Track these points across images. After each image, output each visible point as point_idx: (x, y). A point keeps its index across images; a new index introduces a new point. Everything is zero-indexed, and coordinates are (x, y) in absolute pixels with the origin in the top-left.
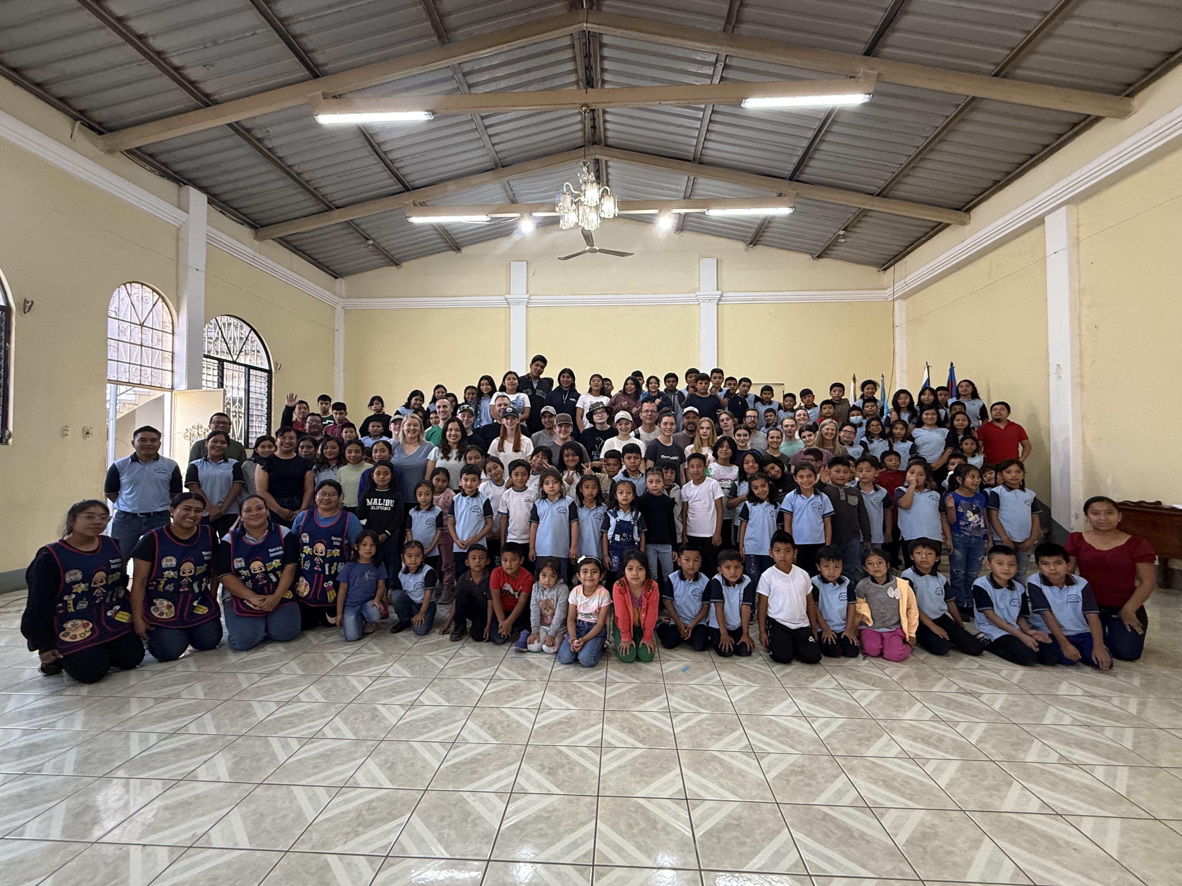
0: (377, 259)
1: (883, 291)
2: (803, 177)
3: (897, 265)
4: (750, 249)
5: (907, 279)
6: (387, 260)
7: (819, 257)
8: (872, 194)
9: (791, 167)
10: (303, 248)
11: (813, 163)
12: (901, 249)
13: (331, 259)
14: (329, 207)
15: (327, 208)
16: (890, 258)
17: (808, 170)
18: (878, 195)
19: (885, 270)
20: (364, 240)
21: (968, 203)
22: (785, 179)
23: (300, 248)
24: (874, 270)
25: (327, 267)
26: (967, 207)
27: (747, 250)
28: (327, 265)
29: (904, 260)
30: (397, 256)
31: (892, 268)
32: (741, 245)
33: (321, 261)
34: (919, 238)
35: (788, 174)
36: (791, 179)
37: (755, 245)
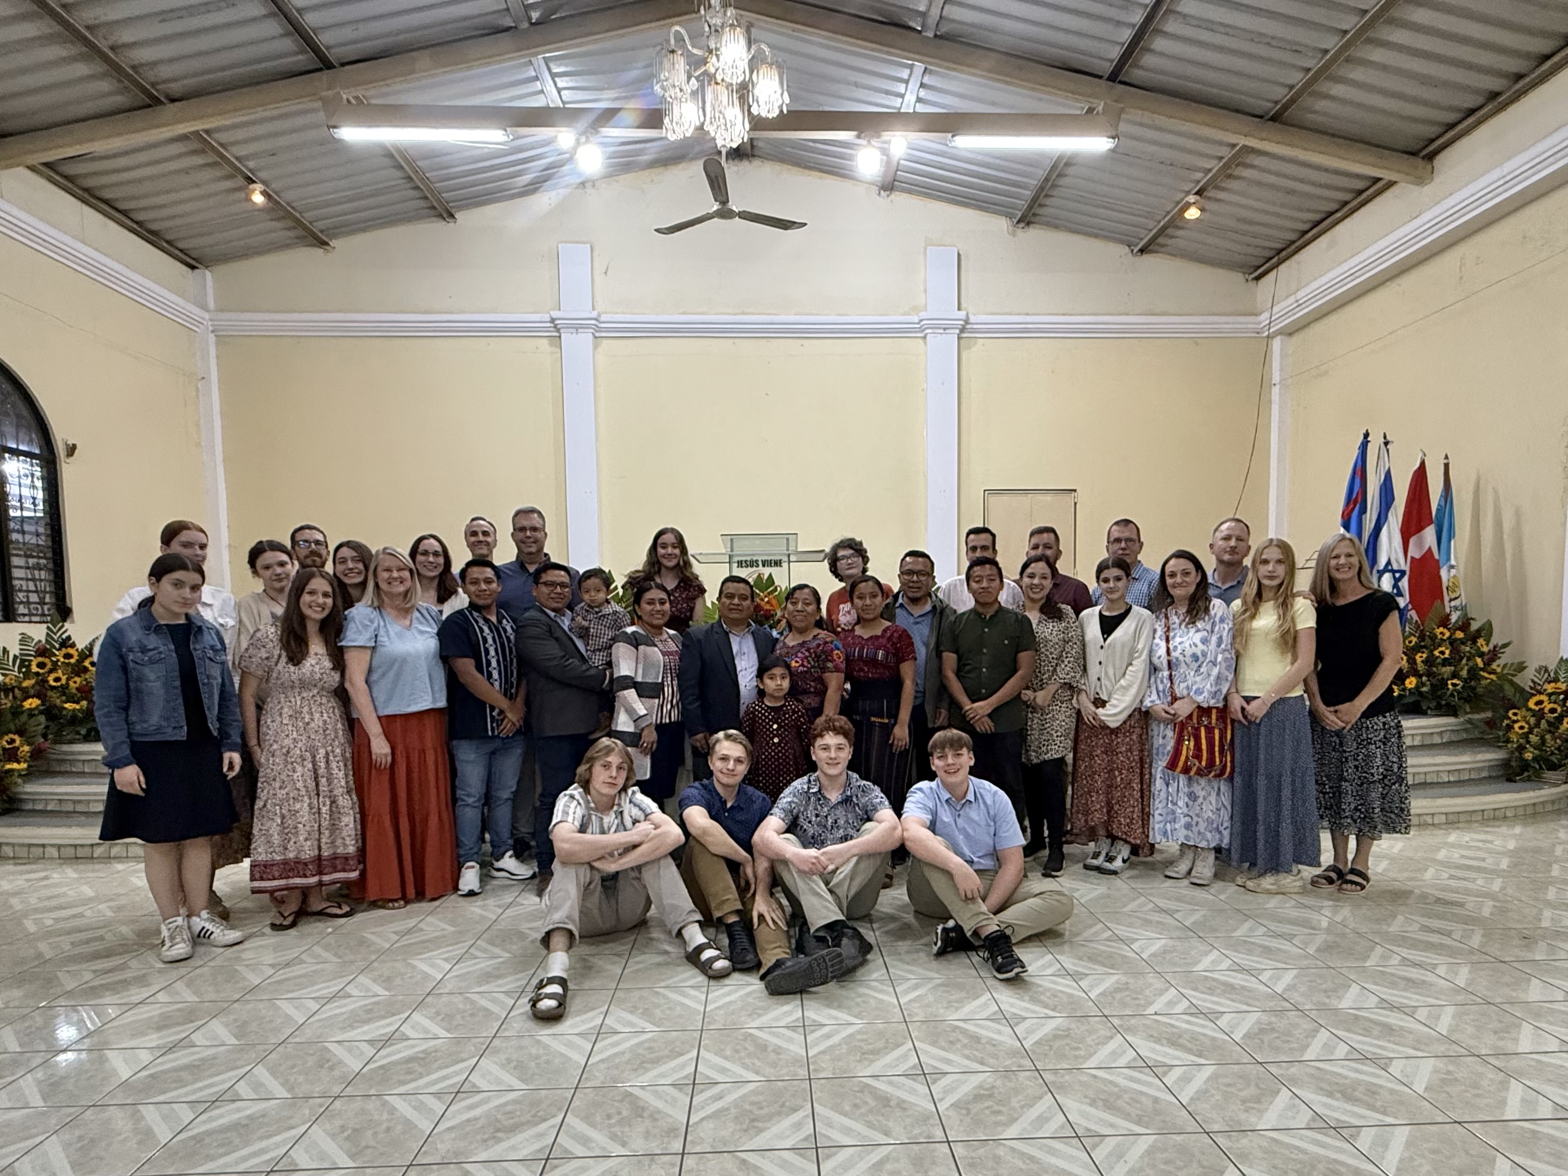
0: (278, 230)
1: (1252, 319)
2: (1137, 75)
3: (1282, 267)
4: (1019, 232)
5: (1300, 294)
6: (300, 232)
7: (1142, 251)
8: (1261, 117)
9: (1115, 53)
10: (107, 195)
11: (1159, 44)
12: (1293, 236)
13: (178, 222)
14: (151, 96)
15: (148, 101)
16: (1268, 254)
17: (1148, 60)
18: (1274, 119)
19: (1258, 278)
20: (240, 181)
21: (1432, 141)
22: (1100, 77)
23: (98, 194)
24: (1238, 277)
25: (168, 242)
26: (1431, 148)
27: (1014, 235)
28: (169, 237)
29: (1297, 257)
30: (320, 225)
31: (1272, 275)
32: (1002, 224)
33: (154, 227)
34: (1331, 214)
35: (1107, 68)
36: (1114, 77)
37: (1028, 224)
